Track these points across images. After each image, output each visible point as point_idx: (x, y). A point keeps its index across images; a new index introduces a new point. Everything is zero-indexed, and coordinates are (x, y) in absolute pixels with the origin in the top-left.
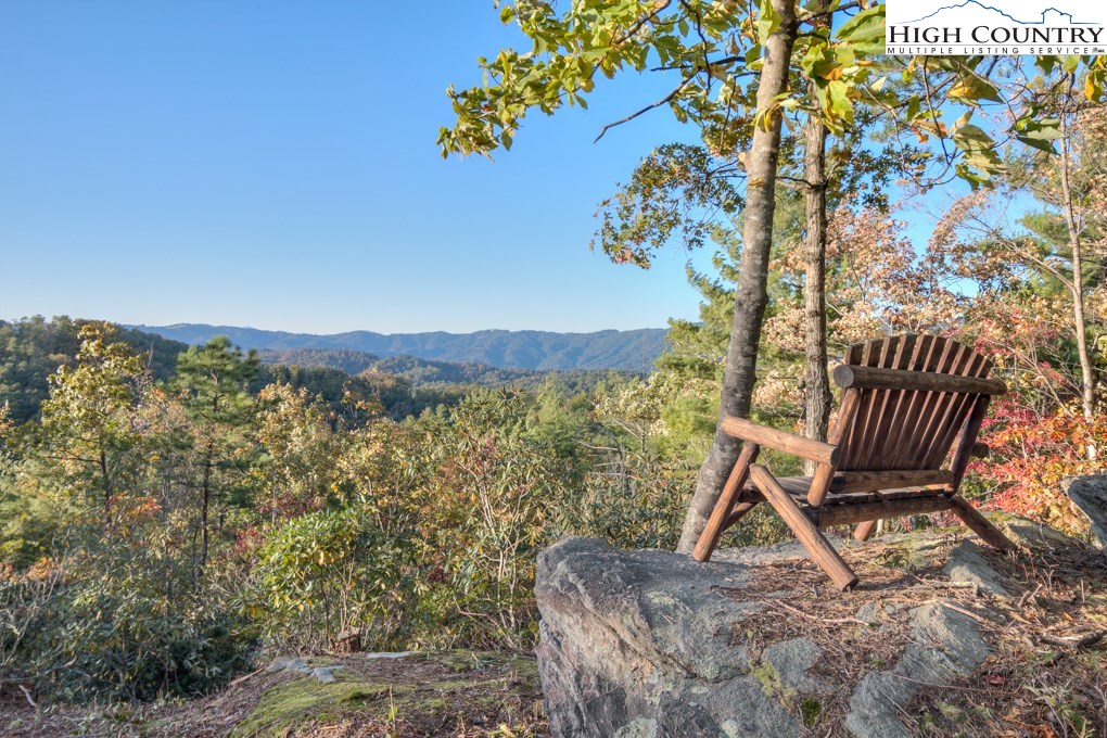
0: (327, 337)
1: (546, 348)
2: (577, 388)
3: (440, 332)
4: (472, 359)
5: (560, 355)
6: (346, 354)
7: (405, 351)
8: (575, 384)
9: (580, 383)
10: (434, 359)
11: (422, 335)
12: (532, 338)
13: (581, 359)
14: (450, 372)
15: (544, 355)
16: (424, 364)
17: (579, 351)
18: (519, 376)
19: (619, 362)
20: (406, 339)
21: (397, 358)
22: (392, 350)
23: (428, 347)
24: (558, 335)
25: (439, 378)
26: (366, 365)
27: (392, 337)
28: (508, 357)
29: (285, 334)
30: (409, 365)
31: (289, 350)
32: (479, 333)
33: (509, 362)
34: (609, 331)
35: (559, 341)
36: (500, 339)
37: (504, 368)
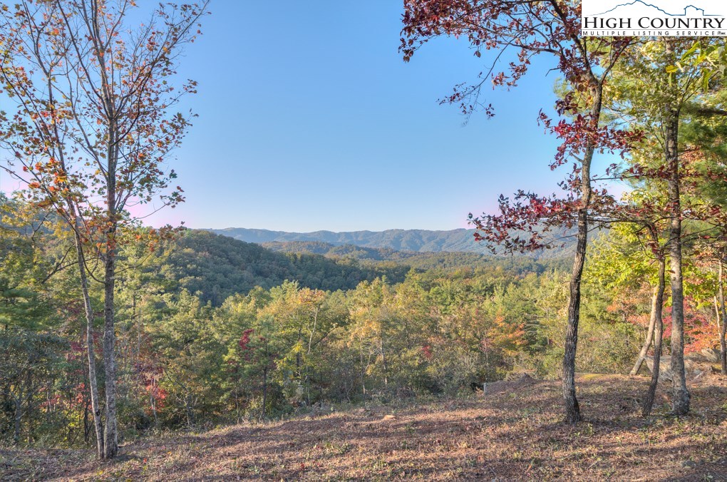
0: (306, 234)
1: (424, 239)
2: (444, 262)
3: (366, 231)
4: (383, 245)
5: (432, 243)
6: (317, 244)
7: (347, 241)
8: (444, 260)
9: (446, 260)
10: (364, 246)
11: (356, 232)
12: (417, 234)
13: (445, 245)
14: (373, 254)
15: (424, 243)
16: (359, 249)
17: (443, 241)
18: (411, 255)
19: (466, 247)
20: (347, 235)
21: (344, 245)
22: (340, 241)
23: (360, 239)
24: (431, 232)
25: (367, 257)
26: (327, 250)
27: (339, 234)
28: (403, 245)
29: (284, 233)
30: (351, 250)
31: (286, 241)
32: (387, 231)
33: (404, 247)
34: (460, 229)
35: (432, 235)
36: (399, 235)
37: (401, 250)
